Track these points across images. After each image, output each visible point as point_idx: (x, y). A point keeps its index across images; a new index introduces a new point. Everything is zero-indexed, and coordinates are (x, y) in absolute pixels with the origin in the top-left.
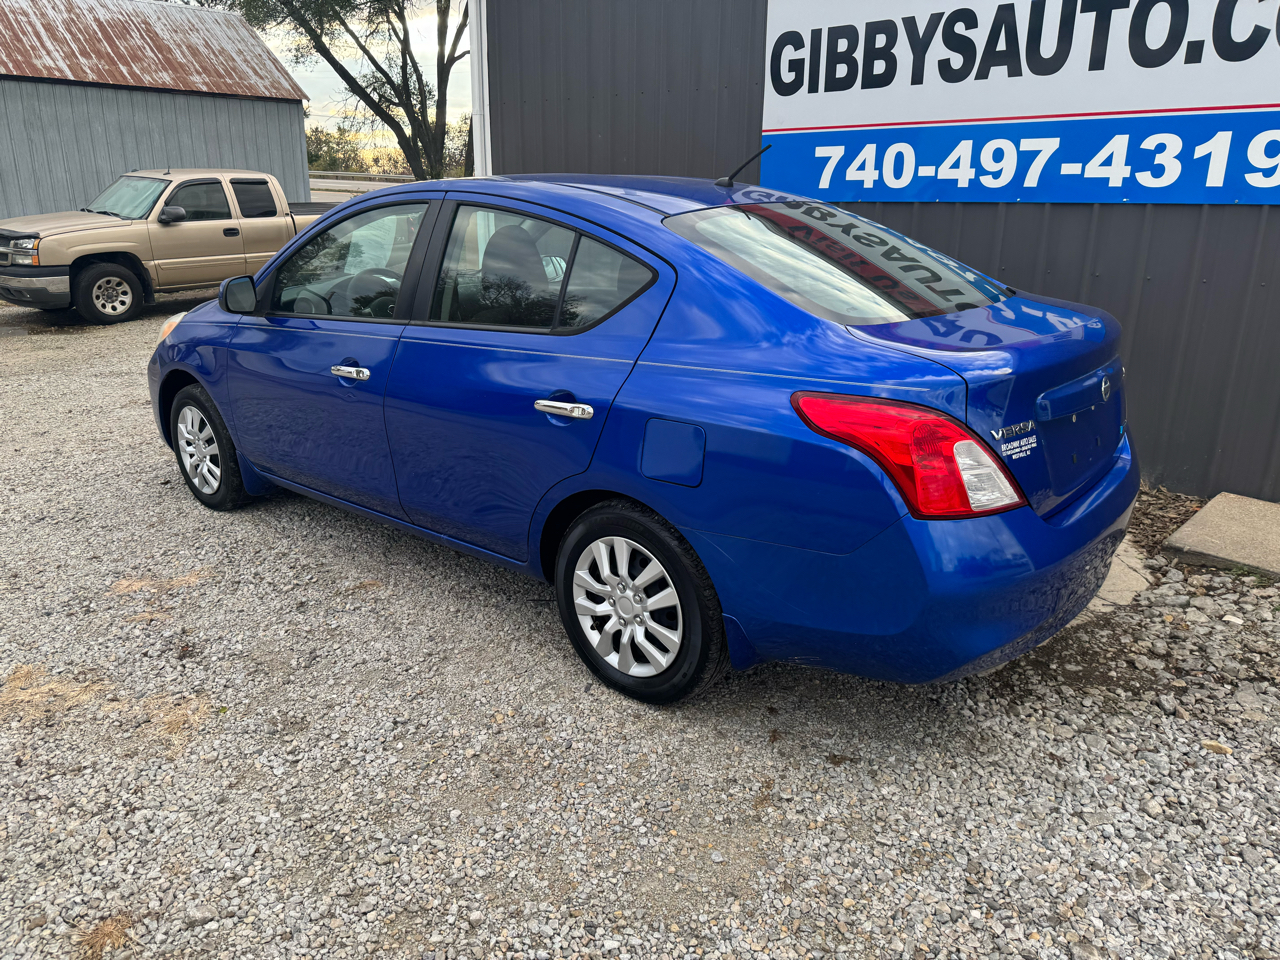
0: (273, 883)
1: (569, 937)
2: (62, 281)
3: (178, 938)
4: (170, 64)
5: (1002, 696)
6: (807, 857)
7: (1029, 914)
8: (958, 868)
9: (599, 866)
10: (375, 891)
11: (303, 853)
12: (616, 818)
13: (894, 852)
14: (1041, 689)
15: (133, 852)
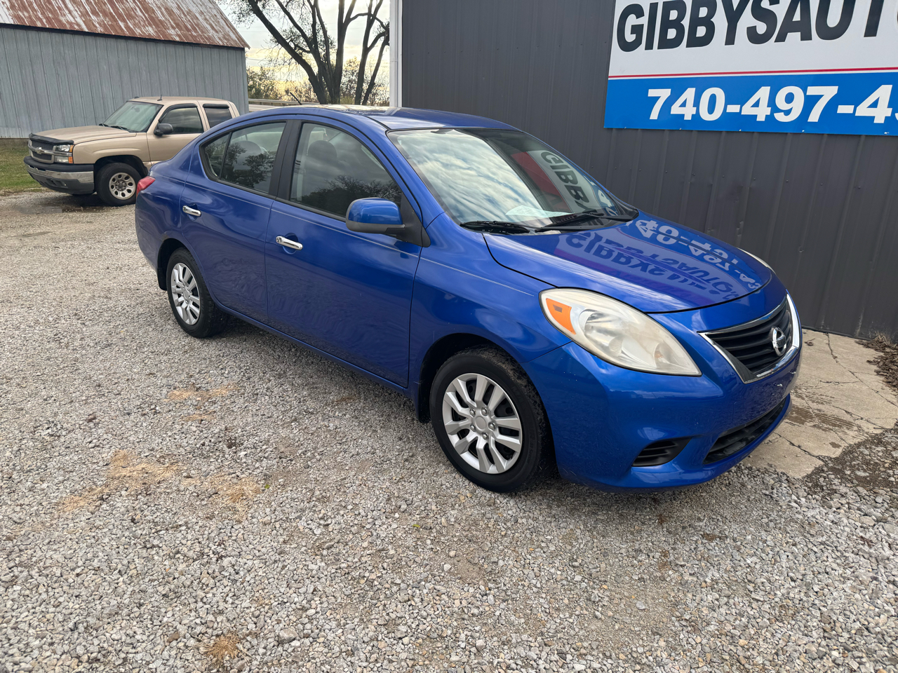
0: (331, 614)
1: (548, 661)
2: (87, 175)
3: (273, 651)
4: (153, 21)
5: (815, 493)
6: (705, 608)
7: (875, 655)
8: (814, 620)
9: (558, 610)
10: (404, 622)
11: (347, 593)
12: (561, 575)
13: (767, 606)
14: (843, 489)
15: (228, 588)
